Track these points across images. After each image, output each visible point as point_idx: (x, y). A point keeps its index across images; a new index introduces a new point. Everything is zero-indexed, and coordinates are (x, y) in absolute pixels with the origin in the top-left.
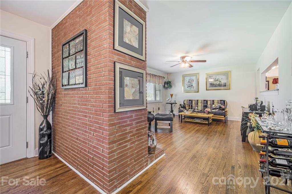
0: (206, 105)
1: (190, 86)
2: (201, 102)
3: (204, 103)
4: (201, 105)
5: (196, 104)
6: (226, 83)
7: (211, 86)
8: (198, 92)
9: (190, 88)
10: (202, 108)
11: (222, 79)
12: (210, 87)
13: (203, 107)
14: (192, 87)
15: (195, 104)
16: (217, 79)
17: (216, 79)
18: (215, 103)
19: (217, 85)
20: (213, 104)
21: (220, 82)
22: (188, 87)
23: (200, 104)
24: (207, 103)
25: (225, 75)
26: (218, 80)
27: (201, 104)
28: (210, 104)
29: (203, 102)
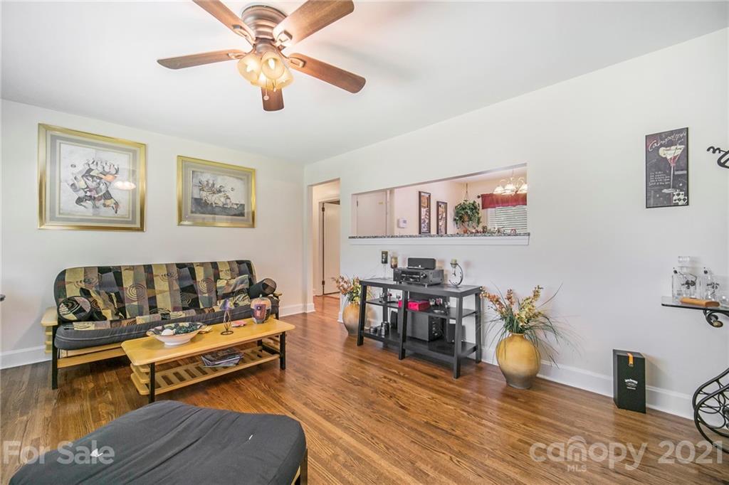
0: (187, 283)
1: (91, 198)
2: (169, 275)
3: (181, 279)
4: (170, 286)
5: (144, 284)
6: (242, 205)
7: (200, 209)
8: (141, 229)
9: (95, 207)
10: (174, 302)
11: (233, 189)
12: (192, 212)
13: (178, 294)
14: (108, 202)
15: (137, 285)
16: (217, 186)
17: (213, 185)
18: (222, 275)
19: (217, 210)
20: (217, 277)
21: (228, 201)
22: (79, 201)
23: (161, 285)
24: (194, 278)
25: (241, 179)
26: (220, 191)
27: (167, 284)
28: (207, 280)
29: (176, 276)
